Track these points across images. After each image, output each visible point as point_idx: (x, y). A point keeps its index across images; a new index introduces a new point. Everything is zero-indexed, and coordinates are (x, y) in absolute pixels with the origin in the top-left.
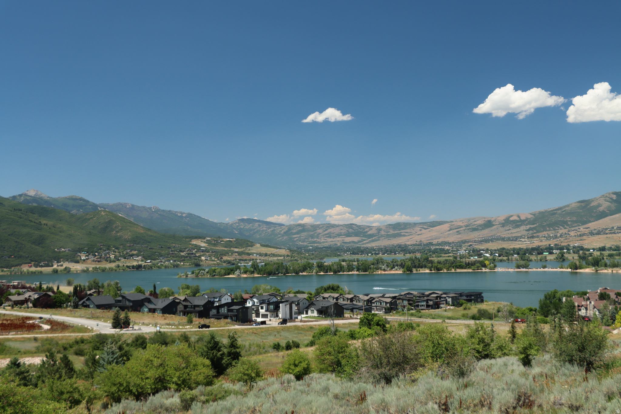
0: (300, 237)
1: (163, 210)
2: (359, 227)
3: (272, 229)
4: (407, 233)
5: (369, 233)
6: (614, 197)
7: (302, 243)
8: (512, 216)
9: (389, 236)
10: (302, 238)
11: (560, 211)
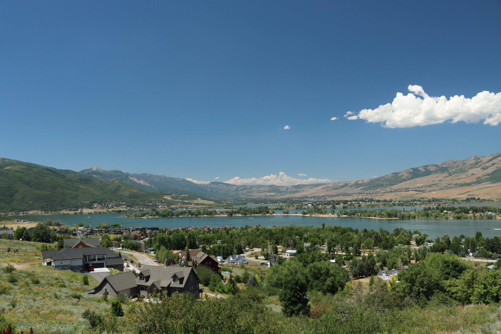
1: (168, 177)
2: (277, 187)
3: (229, 188)
4: (302, 190)
5: (281, 190)
6: (412, 171)
8: (359, 181)
9: (291, 192)
10: (244, 193)
11: (382, 179)
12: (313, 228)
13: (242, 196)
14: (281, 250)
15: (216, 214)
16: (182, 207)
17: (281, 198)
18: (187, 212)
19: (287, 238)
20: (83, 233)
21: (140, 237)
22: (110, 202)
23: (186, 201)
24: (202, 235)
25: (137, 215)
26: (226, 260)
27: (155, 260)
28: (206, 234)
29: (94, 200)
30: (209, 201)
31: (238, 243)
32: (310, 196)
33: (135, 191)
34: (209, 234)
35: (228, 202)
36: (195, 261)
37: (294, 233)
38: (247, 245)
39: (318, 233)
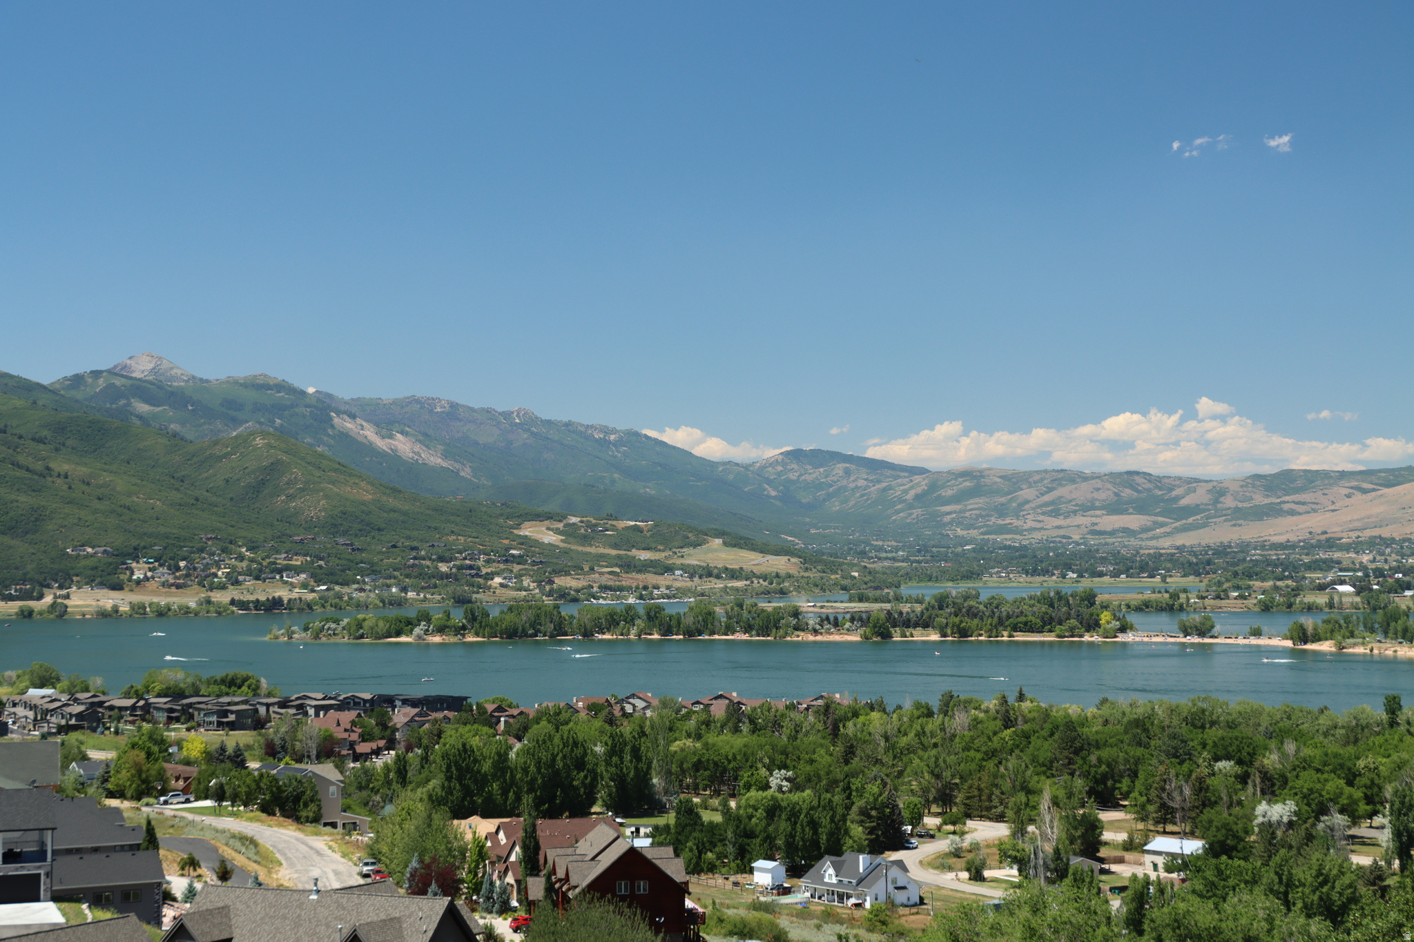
0: (964, 511)
1: (549, 422)
2: (1157, 481)
3: (884, 484)
4: (1304, 503)
5: (1184, 502)
7: (965, 533)
9: (1239, 515)
10: (967, 514)
12: (1323, 721)
13: (960, 532)
14: (1122, 837)
15: (796, 628)
16: (621, 589)
17: (1180, 549)
18: (642, 612)
19: (1162, 768)
20: (43, 719)
21: (352, 745)
22: (224, 550)
23: (644, 555)
24: (689, 743)
25: (366, 624)
26: (802, 882)
27: (366, 869)
28: (711, 738)
29: (134, 542)
30: (770, 557)
31: (876, 790)
32: (1354, 535)
33: (365, 494)
34: (727, 736)
35: (878, 566)
36: (561, 874)
37: (1210, 742)
38: (935, 800)
39: (1351, 749)
